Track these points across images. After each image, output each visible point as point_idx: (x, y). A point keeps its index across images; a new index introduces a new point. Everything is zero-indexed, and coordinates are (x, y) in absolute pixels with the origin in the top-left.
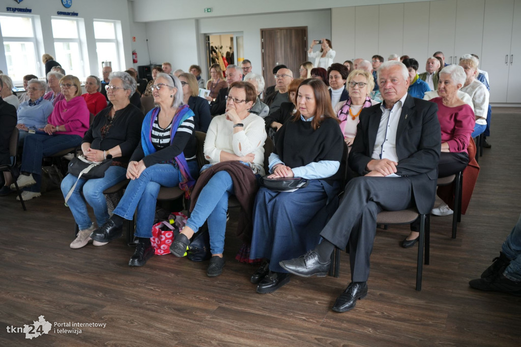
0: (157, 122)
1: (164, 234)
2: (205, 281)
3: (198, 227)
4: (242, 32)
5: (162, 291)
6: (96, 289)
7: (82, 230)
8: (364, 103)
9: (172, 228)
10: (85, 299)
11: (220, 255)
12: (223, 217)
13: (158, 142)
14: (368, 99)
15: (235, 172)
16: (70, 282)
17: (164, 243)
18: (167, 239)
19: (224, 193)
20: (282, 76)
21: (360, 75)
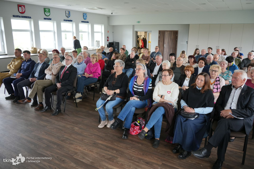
0: (136, 82)
1: (136, 127)
2: (154, 150)
3: (150, 128)
4: (151, 31)
5: (138, 152)
6: (113, 149)
7: (103, 121)
8: (216, 78)
9: (138, 124)
10: (110, 153)
11: (158, 139)
12: (160, 124)
13: (136, 90)
14: (218, 77)
15: (166, 108)
16: (102, 144)
17: (135, 130)
18: (137, 129)
19: (161, 115)
20: (179, 60)
21: (216, 68)
